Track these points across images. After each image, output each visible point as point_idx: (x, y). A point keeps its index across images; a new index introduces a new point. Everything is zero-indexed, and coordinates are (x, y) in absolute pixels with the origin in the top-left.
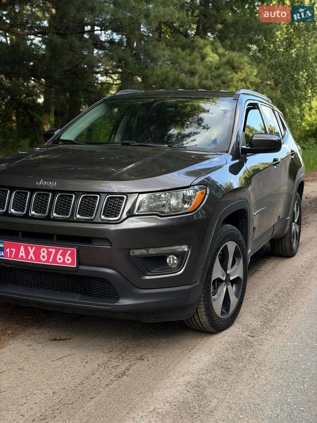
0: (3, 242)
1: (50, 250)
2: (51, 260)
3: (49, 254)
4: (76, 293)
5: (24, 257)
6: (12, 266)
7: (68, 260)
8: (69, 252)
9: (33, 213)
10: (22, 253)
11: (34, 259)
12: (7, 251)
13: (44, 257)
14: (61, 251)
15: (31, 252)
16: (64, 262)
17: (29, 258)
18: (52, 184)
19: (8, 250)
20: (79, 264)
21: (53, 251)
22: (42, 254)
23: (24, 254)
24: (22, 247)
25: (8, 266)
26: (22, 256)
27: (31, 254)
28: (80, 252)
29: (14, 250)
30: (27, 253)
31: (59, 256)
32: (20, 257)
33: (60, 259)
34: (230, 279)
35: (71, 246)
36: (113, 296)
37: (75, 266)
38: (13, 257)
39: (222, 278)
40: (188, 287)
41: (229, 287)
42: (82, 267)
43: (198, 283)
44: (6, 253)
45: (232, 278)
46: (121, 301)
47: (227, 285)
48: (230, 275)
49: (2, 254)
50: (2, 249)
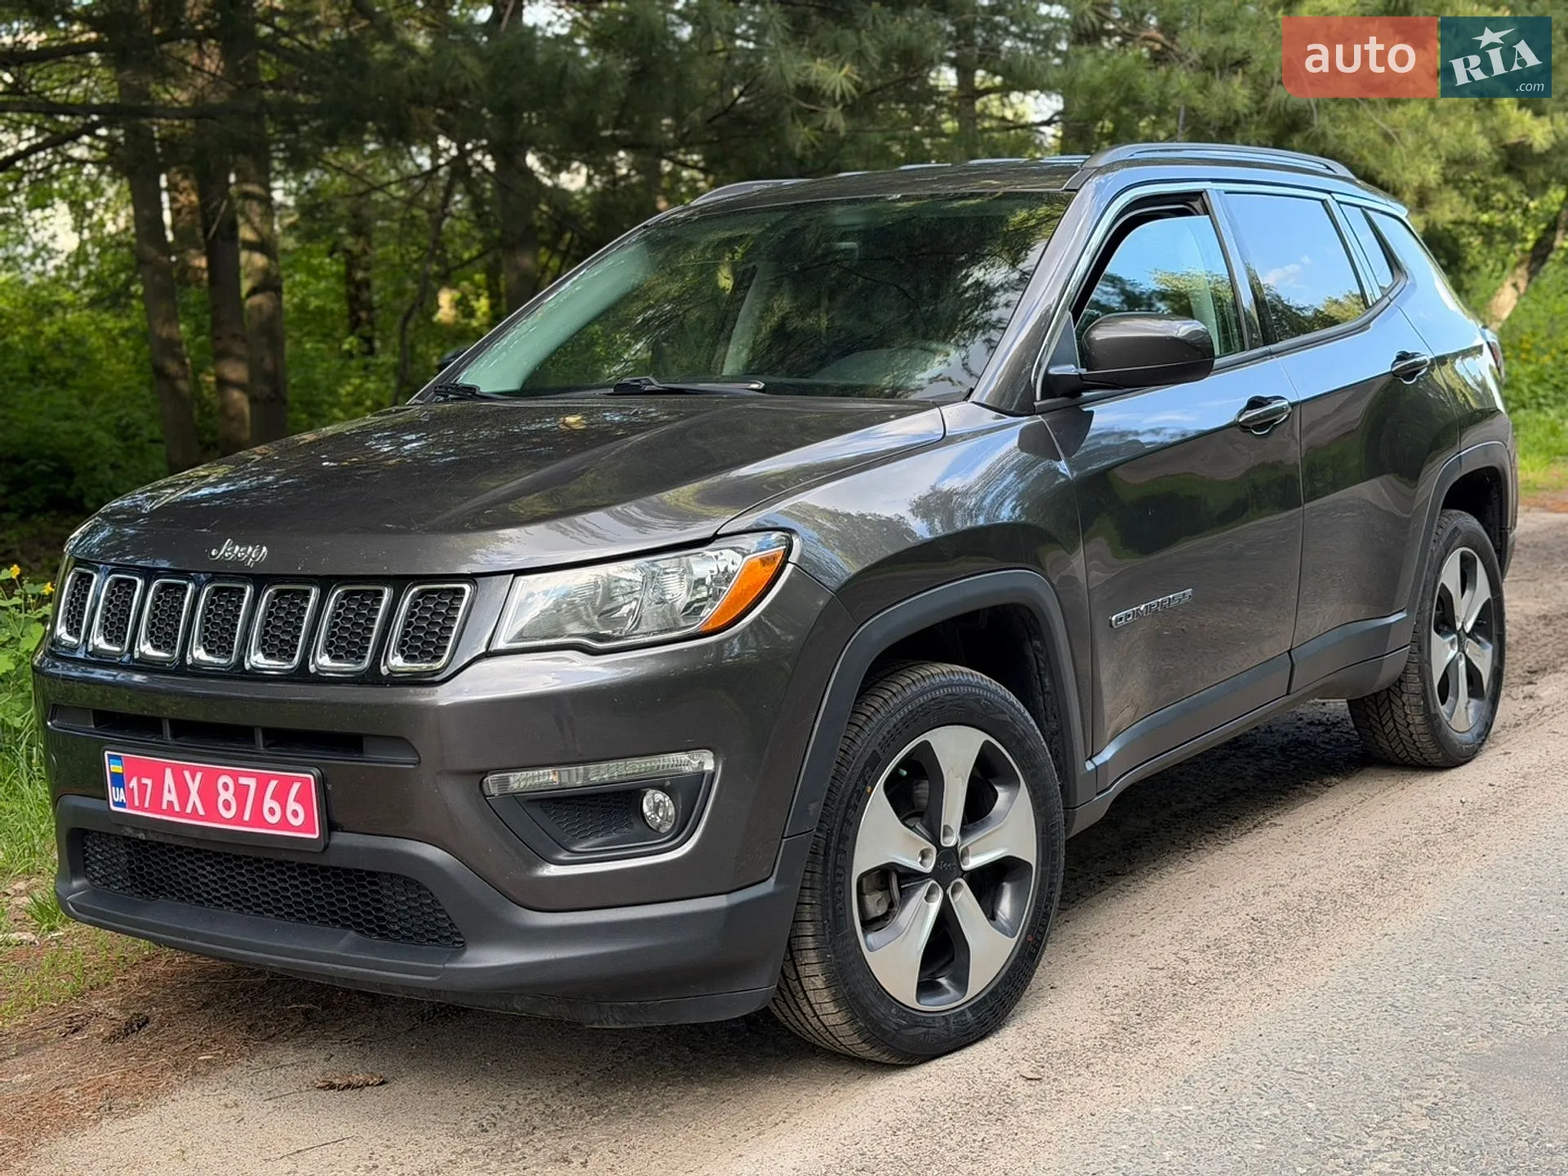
0: (119, 758)
1: (243, 781)
2: (247, 817)
3: (241, 793)
4: (343, 926)
5: (177, 808)
6: (152, 837)
7: (295, 814)
8: (296, 787)
9: (200, 654)
10: (170, 796)
11: (201, 812)
12: (131, 786)
13: (227, 805)
14: (273, 784)
15: (194, 787)
16: (284, 823)
17: (189, 810)
18: (254, 555)
19: (134, 783)
20: (331, 825)
21: (252, 783)
22: (225, 795)
23: (173, 797)
24: (168, 772)
25: (142, 836)
26: (170, 803)
27: (194, 798)
28: (329, 787)
29: (148, 781)
30: (183, 793)
31: (269, 803)
32: (164, 806)
33: (272, 811)
34: (966, 868)
35: (304, 766)
36: (453, 939)
37: (316, 836)
38: (147, 805)
39: (915, 864)
40: (720, 902)
41: (959, 896)
42: (339, 838)
43: (768, 887)
44: (130, 793)
45: (973, 862)
46: (470, 954)
47: (949, 891)
48: (965, 853)
49: (122, 797)
50: (119, 781)
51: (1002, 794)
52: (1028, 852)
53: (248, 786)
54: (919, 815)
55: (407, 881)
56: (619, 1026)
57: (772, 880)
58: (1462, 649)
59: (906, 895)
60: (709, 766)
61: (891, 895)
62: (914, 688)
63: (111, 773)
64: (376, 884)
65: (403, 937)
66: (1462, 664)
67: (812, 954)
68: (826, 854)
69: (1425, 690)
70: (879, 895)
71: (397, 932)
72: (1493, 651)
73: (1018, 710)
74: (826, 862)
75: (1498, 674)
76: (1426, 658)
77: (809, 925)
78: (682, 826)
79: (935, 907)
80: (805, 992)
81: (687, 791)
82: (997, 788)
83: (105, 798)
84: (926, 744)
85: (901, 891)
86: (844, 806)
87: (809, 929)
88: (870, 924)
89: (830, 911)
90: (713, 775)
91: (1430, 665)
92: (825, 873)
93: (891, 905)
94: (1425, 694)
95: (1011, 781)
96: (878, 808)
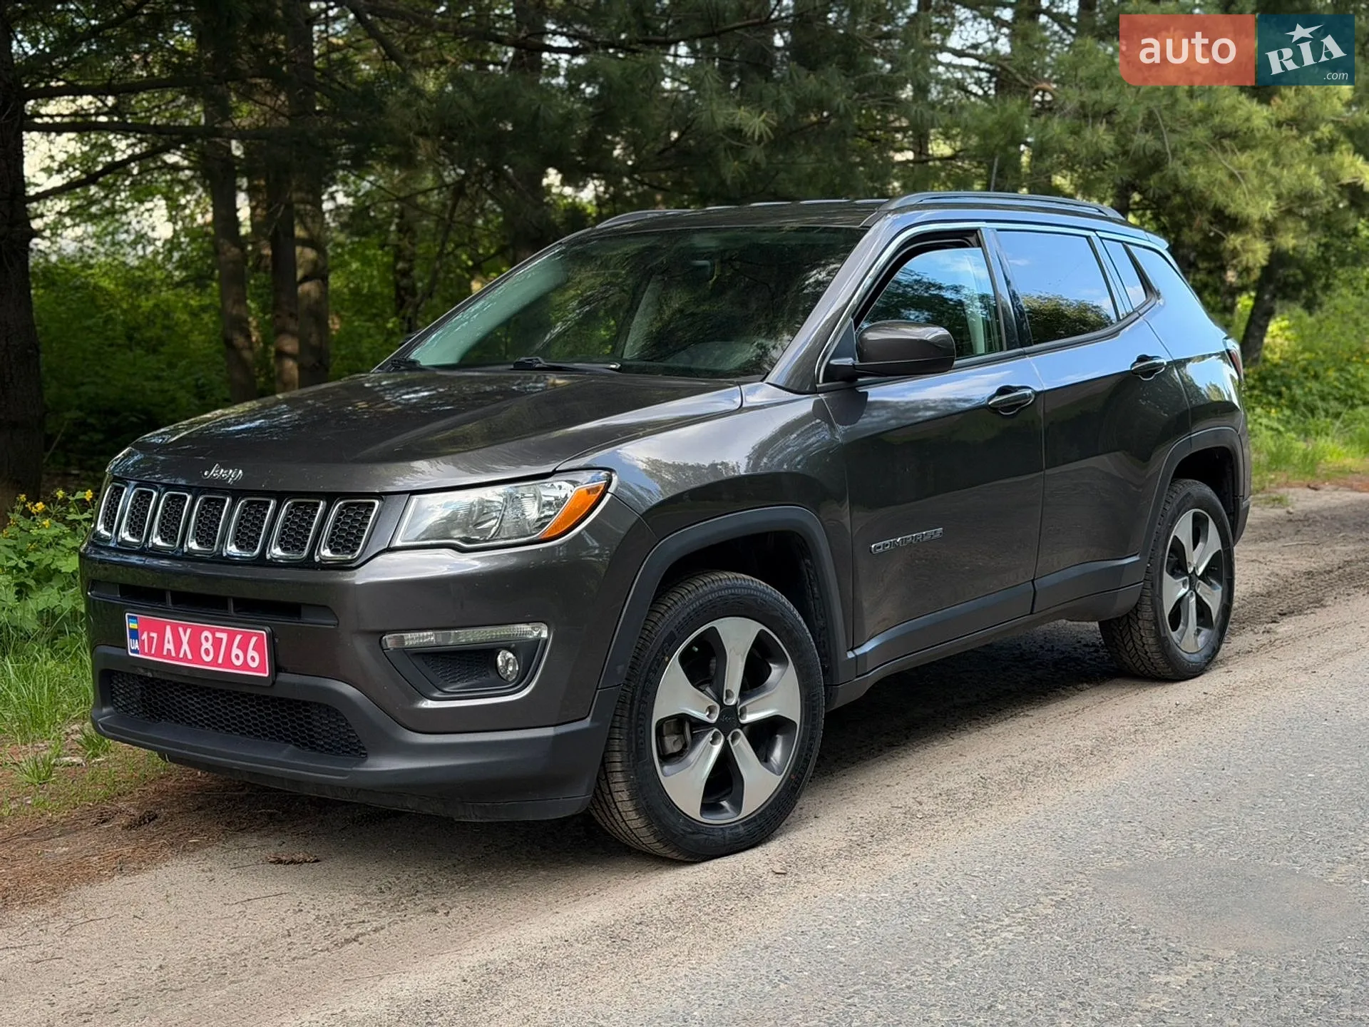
0: (135, 618)
1: (218, 635)
2: (220, 661)
3: (217, 643)
4: (285, 741)
5: (173, 654)
6: (157, 675)
7: (253, 659)
8: (254, 640)
9: (193, 545)
10: (169, 646)
11: (190, 656)
12: (143, 639)
13: (207, 652)
14: (239, 637)
15: (185, 639)
16: (245, 665)
17: (181, 656)
18: (233, 475)
19: (145, 636)
20: (277, 668)
21: (224, 636)
22: (207, 645)
23: (171, 646)
24: (168, 629)
25: (149, 675)
26: (168, 651)
27: (185, 647)
28: (277, 640)
29: (154, 635)
30: (178, 643)
31: (235, 651)
32: (165, 653)
33: (237, 657)
34: (743, 721)
35: (259, 625)
36: (358, 751)
37: (266, 675)
38: (153, 652)
39: (703, 716)
40: (549, 732)
41: (738, 742)
42: (283, 677)
43: (586, 723)
44: (142, 644)
45: (750, 718)
46: (370, 761)
47: (729, 738)
48: (743, 712)
49: (136, 647)
50: (135, 635)
51: (776, 670)
52: (794, 713)
53: (222, 639)
54: (710, 682)
55: (329, 709)
56: (478, 821)
57: (589, 719)
58: (1192, 587)
59: (696, 739)
60: (545, 635)
61: (685, 738)
62: (705, 588)
63: (130, 629)
64: (308, 711)
65: (327, 749)
66: (1193, 600)
67: (619, 775)
68: (632, 703)
69: (1156, 618)
70: (675, 737)
71: (322, 746)
72: (1223, 592)
73: (789, 609)
74: (631, 709)
75: (1226, 608)
76: (1157, 593)
77: (618, 754)
78: (522, 678)
79: (717, 748)
80: (615, 803)
81: (528, 652)
82: (771, 665)
83: (125, 647)
84: (714, 629)
85: (692, 735)
86: (646, 670)
87: (618, 757)
88: (666, 758)
89: (634, 745)
90: (546, 641)
91: (1161, 599)
92: (630, 717)
93: (685, 746)
94: (1157, 621)
95: (782, 661)
96: (674, 675)
